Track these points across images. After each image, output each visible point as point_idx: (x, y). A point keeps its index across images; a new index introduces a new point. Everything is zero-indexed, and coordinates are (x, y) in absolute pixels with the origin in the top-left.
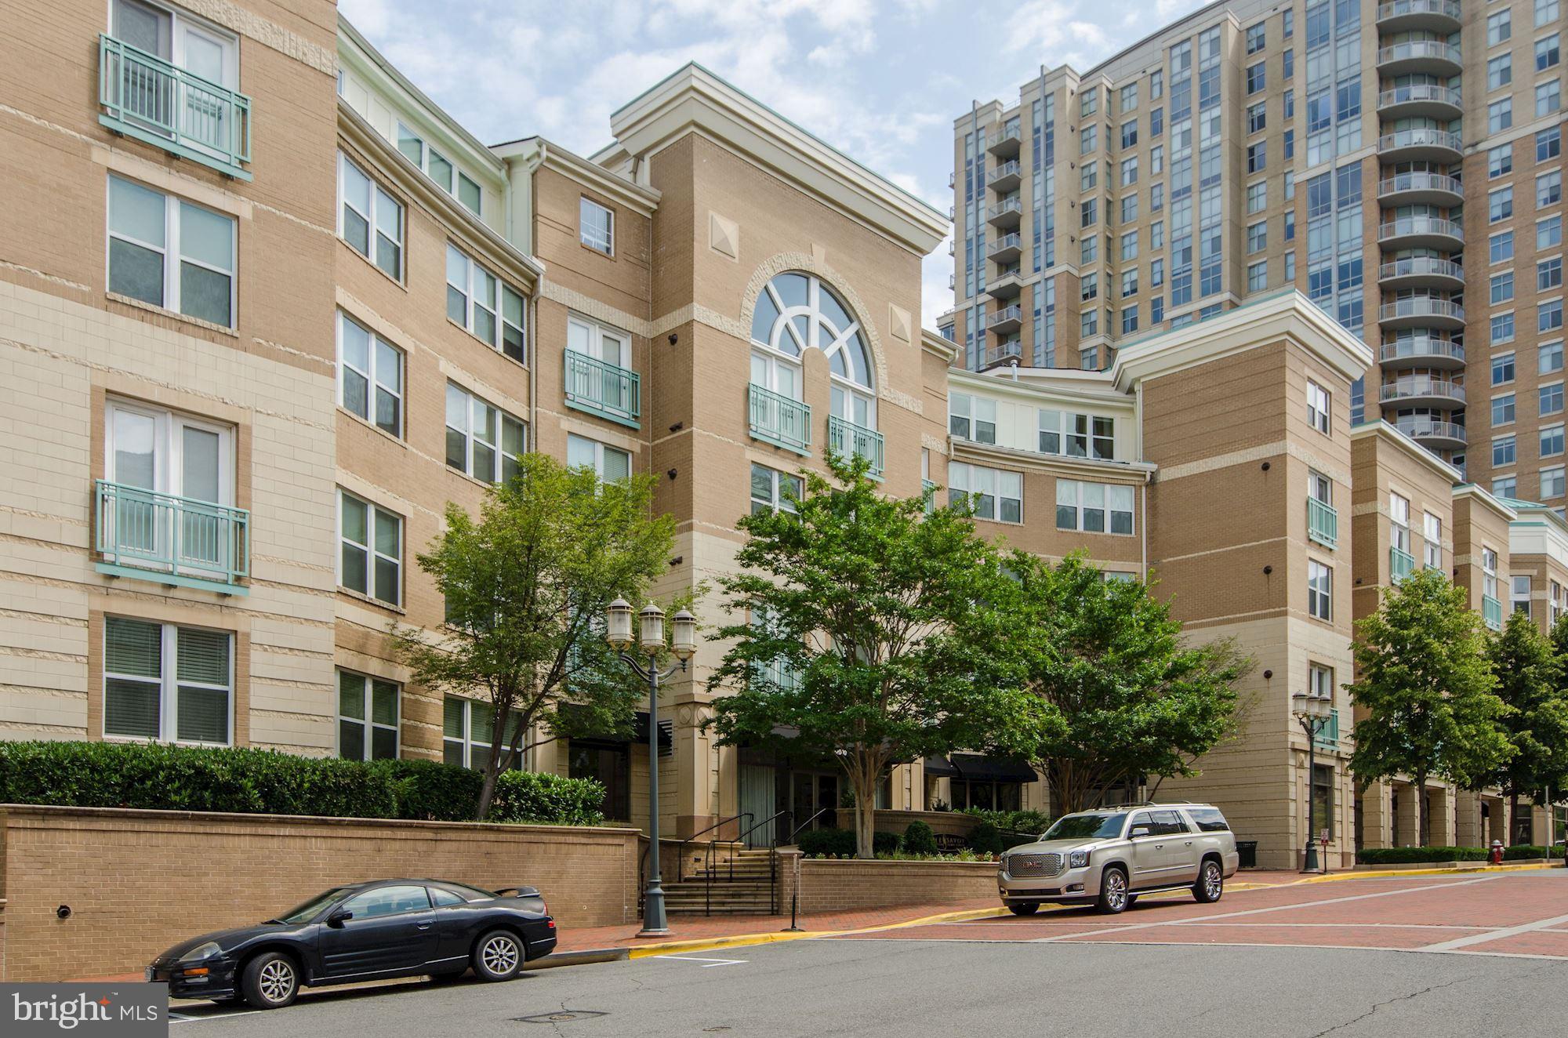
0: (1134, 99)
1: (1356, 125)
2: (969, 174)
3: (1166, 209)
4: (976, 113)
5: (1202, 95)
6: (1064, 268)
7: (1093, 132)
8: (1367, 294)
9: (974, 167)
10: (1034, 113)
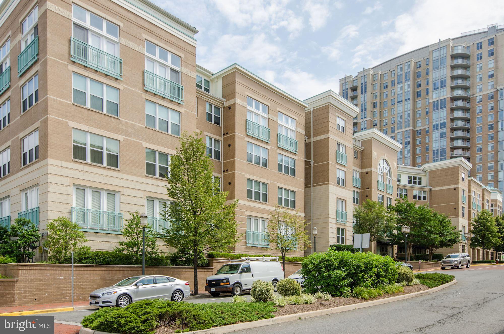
0: (387, 77)
1: (445, 89)
2: (344, 93)
3: (396, 105)
4: (346, 78)
5: (405, 78)
6: (369, 119)
7: (376, 85)
8: (446, 130)
9: (345, 91)
10: (361, 79)
